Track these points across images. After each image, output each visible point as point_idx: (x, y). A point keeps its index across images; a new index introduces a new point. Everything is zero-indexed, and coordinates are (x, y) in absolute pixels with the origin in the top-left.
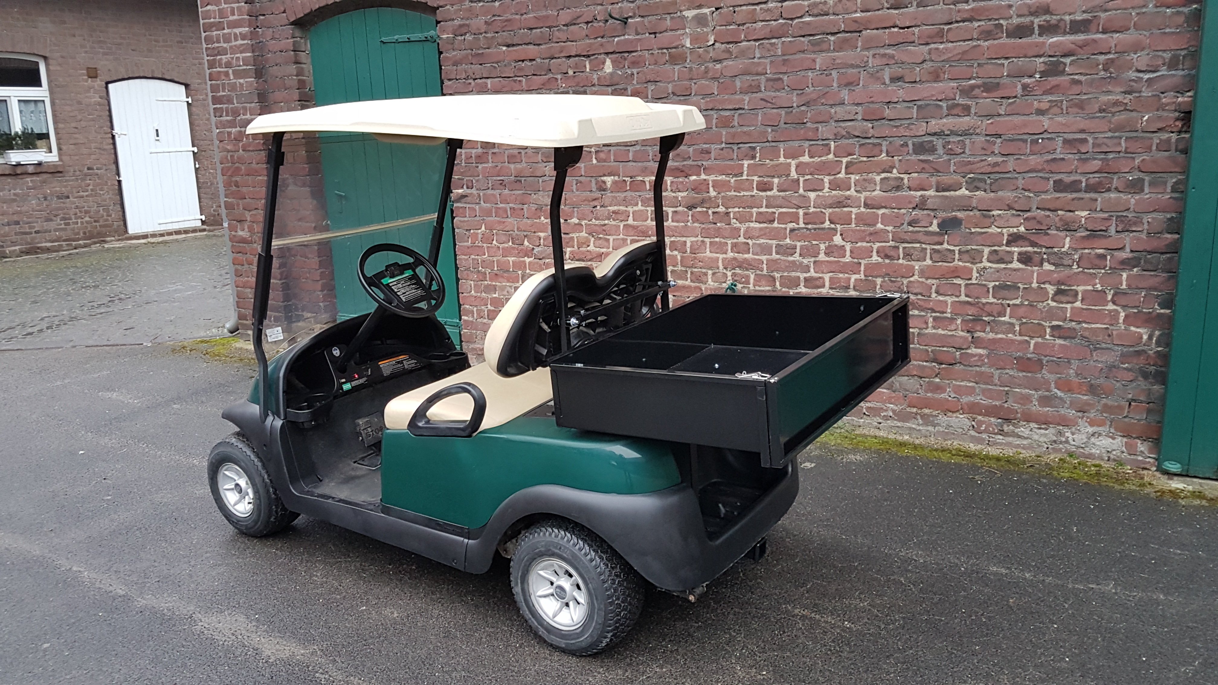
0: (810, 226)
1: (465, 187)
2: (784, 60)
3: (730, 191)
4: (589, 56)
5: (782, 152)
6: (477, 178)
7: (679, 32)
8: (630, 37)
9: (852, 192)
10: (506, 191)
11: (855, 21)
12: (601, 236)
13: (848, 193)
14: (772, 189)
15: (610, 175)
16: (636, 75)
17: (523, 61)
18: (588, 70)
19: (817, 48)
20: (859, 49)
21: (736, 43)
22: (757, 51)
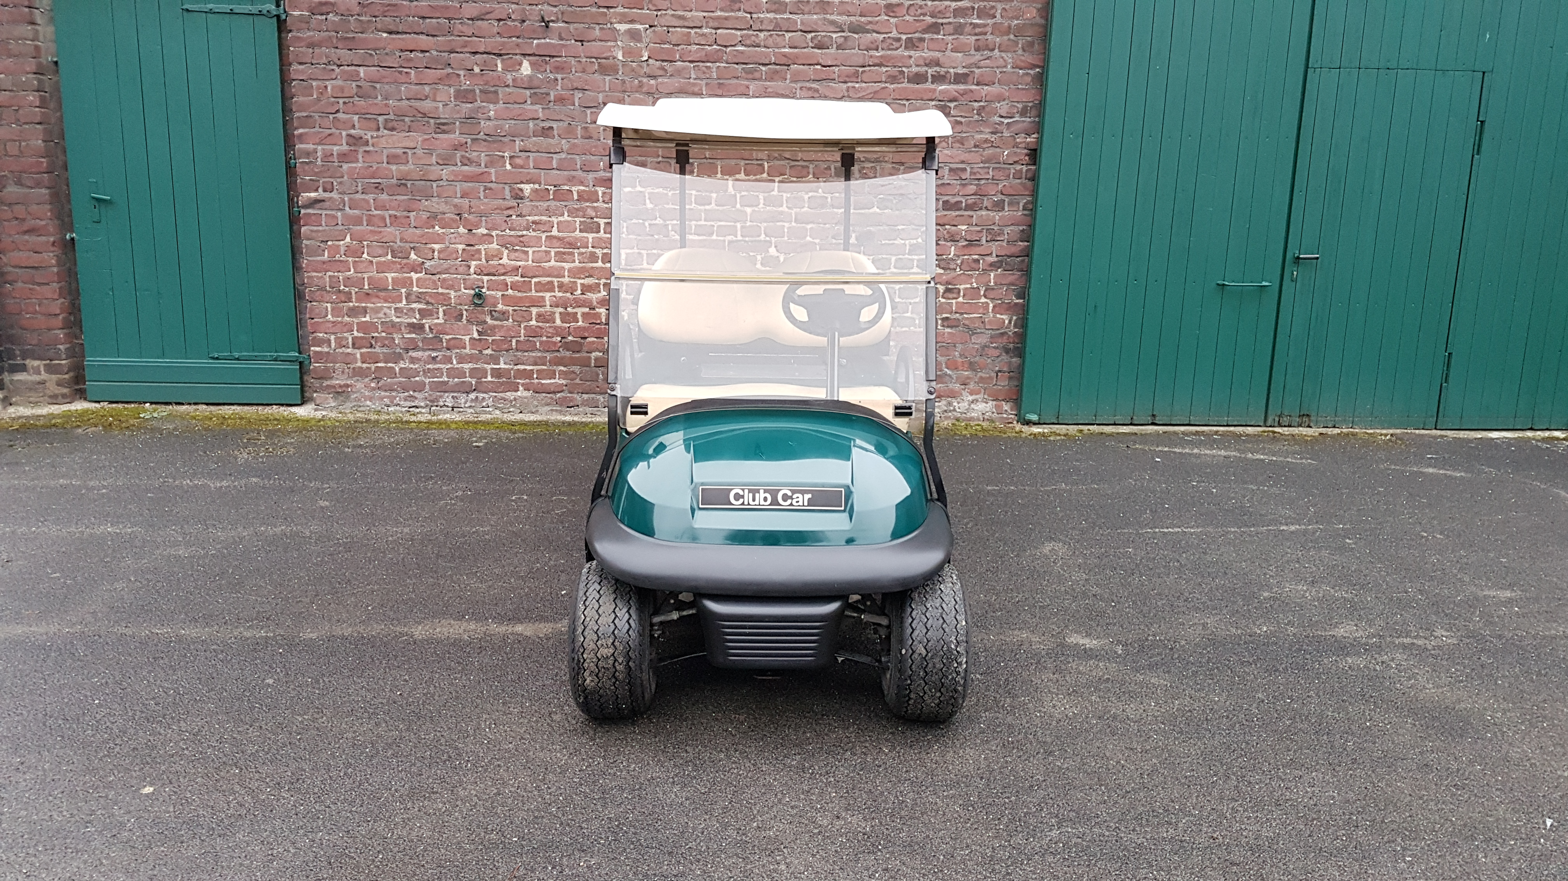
0: (747, 239)
1: (320, 190)
2: (719, 84)
3: (668, 204)
4: (501, 55)
5: (719, 169)
6: (339, 180)
7: (609, 44)
8: (553, 41)
9: (784, 208)
10: (384, 196)
11: (785, 55)
12: (517, 248)
13: (781, 209)
14: (711, 204)
15: (528, 182)
16: (560, 81)
17: (411, 51)
18: (499, 69)
19: (750, 76)
20: (788, 81)
21: (671, 61)
22: (692, 72)
